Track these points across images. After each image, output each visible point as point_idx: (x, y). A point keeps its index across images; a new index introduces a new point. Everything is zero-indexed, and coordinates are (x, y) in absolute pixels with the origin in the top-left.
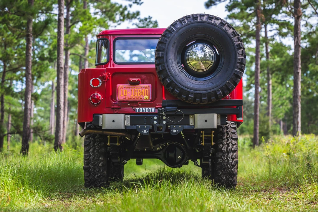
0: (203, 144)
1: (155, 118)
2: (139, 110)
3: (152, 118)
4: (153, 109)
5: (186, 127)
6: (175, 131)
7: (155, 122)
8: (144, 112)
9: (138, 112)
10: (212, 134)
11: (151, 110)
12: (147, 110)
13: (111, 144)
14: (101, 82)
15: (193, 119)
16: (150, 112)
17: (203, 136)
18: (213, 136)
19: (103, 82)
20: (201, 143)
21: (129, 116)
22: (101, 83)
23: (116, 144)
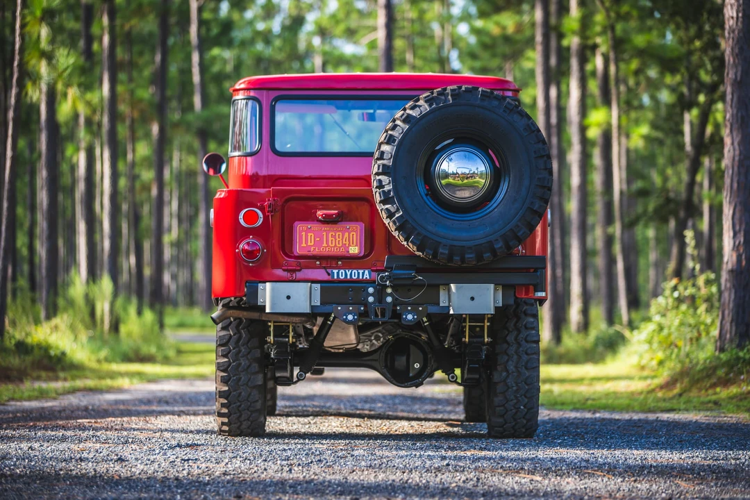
0: (467, 340)
1: (371, 290)
2: (338, 273)
3: (364, 291)
4: (367, 272)
5: (432, 309)
6: (410, 317)
7: (371, 299)
8: (349, 277)
9: (336, 277)
10: (486, 321)
11: (363, 274)
12: (354, 274)
13: (276, 339)
14: (262, 216)
15: (447, 293)
16: (361, 277)
17: (468, 324)
18: (489, 324)
19: (266, 218)
20: (463, 339)
21: (318, 286)
22: (262, 220)
23: (287, 340)
